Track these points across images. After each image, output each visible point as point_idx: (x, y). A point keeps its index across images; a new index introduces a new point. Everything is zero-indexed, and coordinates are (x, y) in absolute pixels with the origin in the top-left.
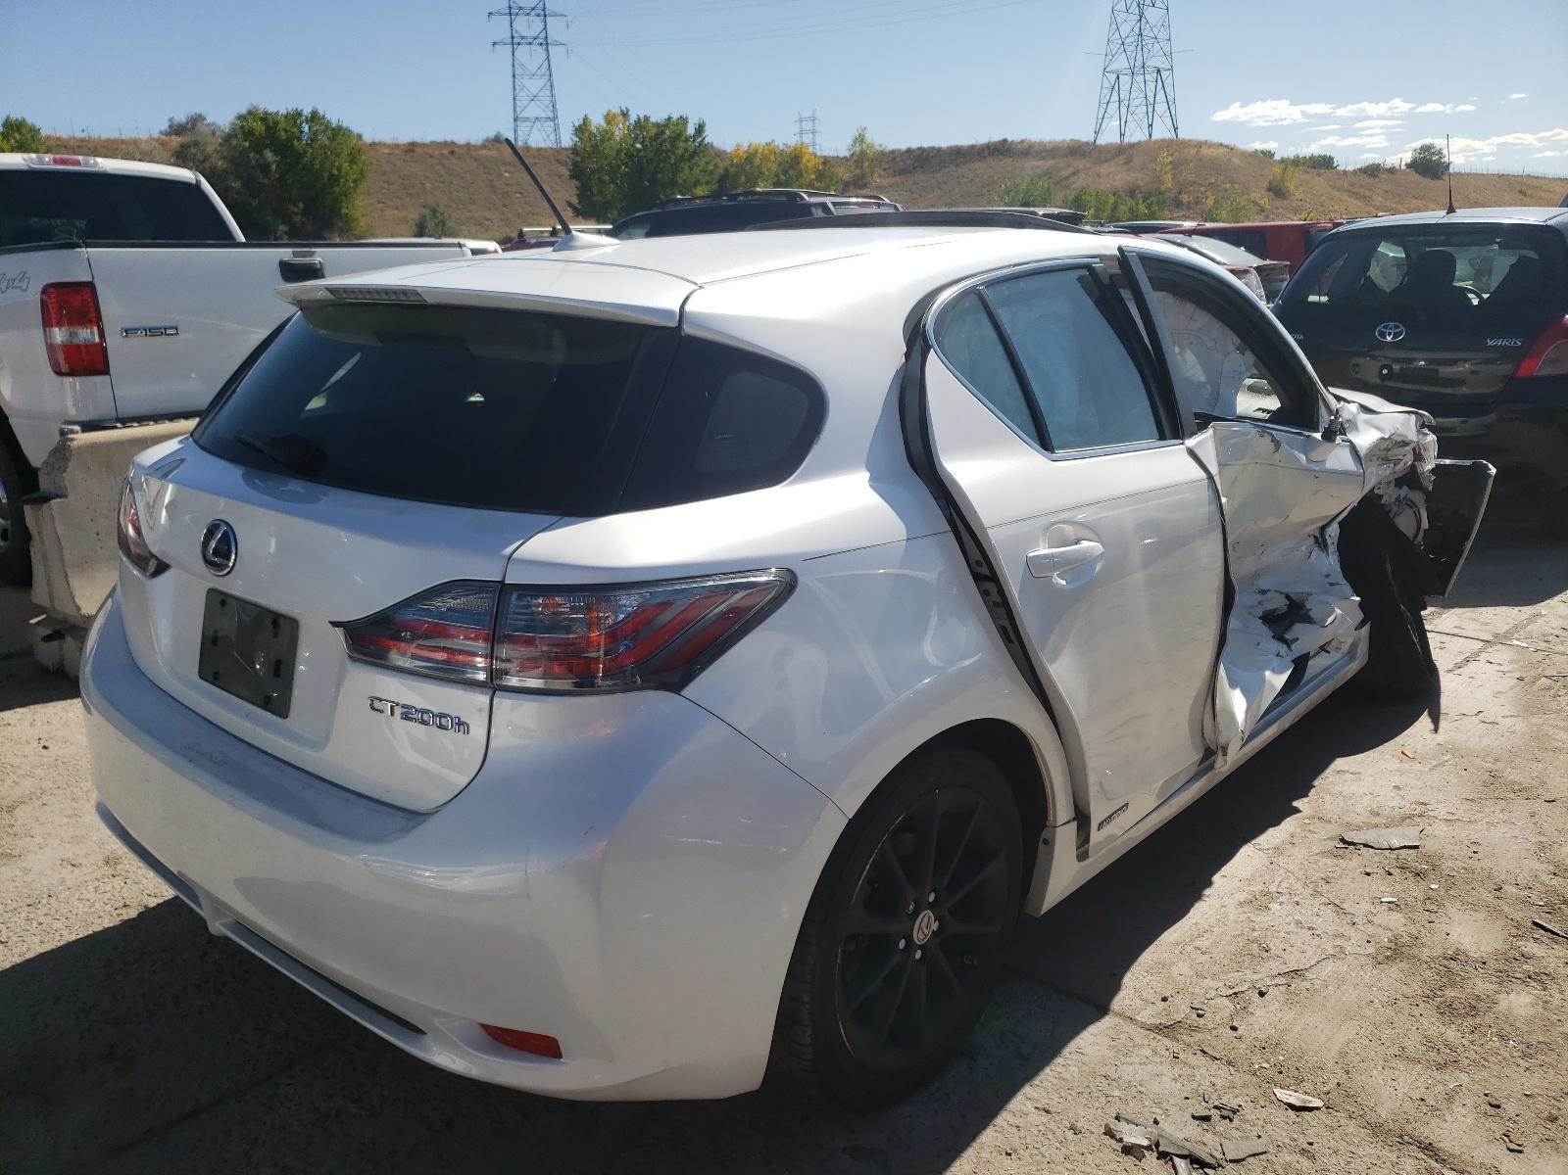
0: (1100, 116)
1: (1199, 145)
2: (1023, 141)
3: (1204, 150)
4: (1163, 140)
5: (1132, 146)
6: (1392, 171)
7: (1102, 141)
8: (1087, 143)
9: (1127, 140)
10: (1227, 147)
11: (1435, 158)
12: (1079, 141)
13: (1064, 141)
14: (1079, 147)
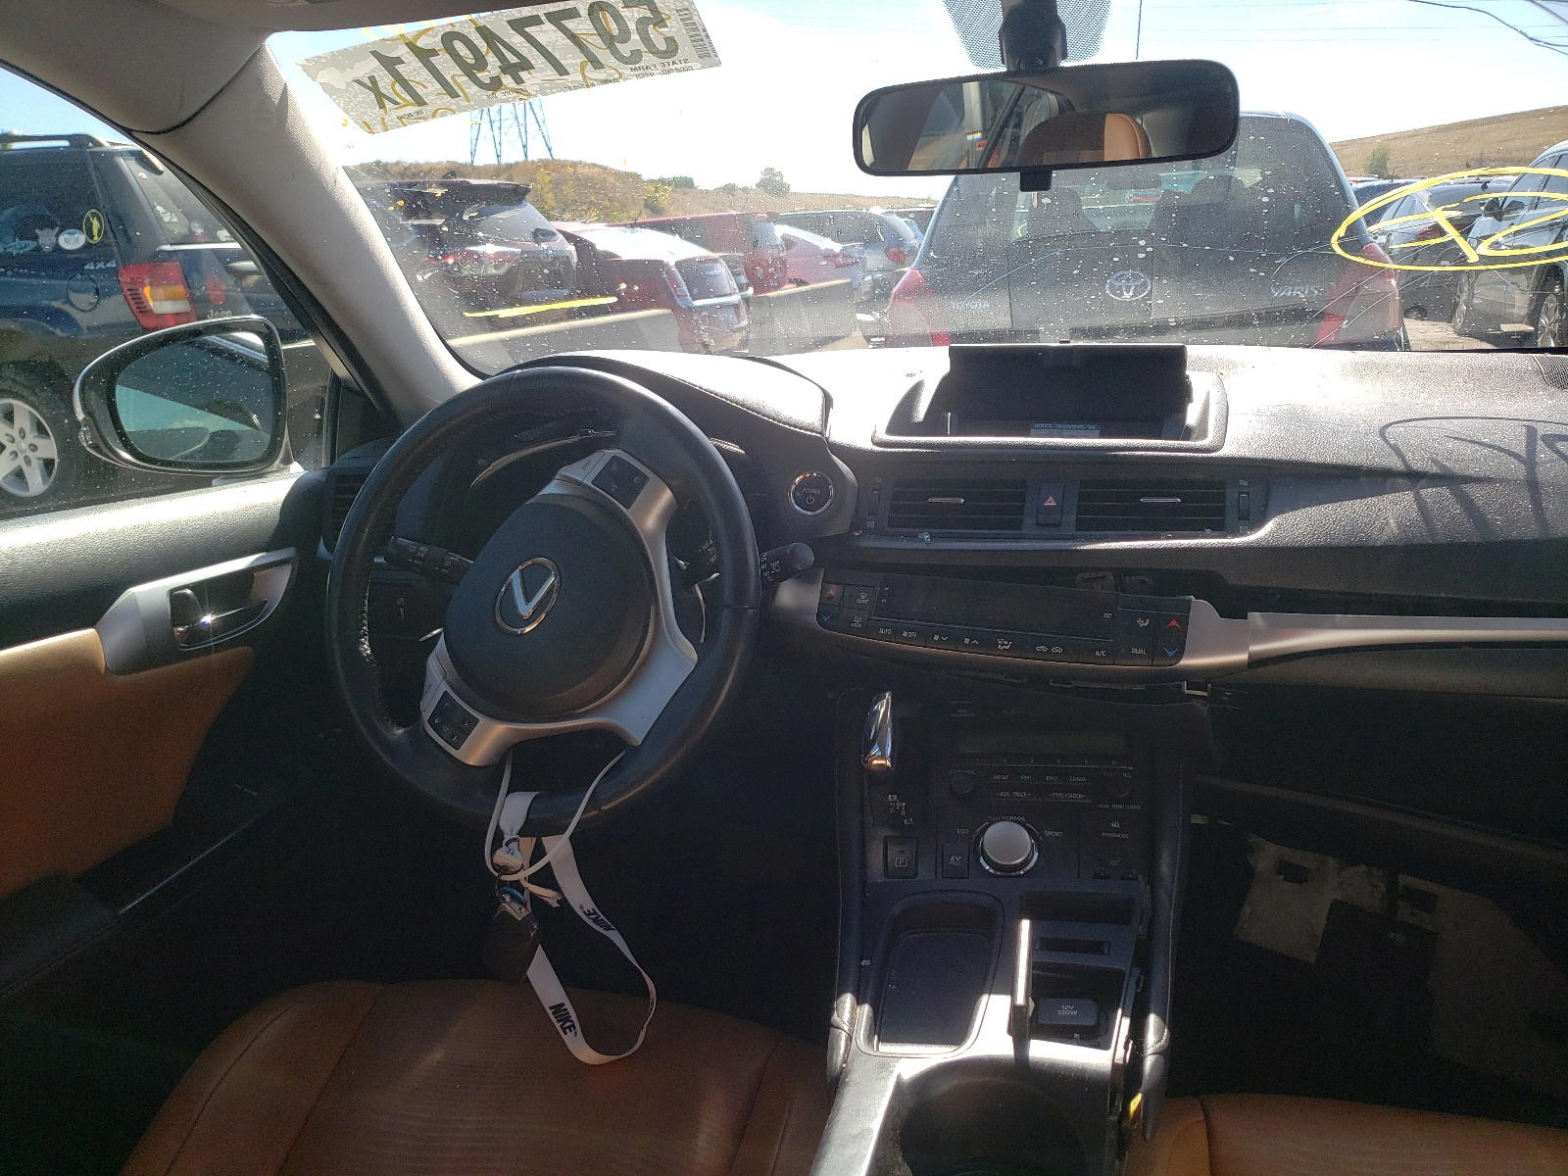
0: (474, 138)
1: (574, 165)
2: (397, 163)
3: (580, 170)
4: (541, 161)
5: (509, 166)
6: (745, 190)
7: (479, 162)
8: (466, 165)
9: (503, 161)
10: (600, 166)
11: (778, 178)
12: (456, 163)
13: (440, 163)
14: (458, 168)
